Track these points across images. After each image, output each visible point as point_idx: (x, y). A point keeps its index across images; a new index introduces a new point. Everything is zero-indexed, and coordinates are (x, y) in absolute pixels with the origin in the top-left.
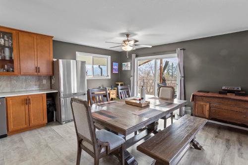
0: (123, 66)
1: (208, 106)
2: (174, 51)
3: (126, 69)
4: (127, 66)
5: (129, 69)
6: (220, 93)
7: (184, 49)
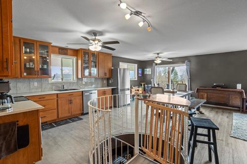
0: (145, 71)
1: (206, 95)
2: (184, 62)
3: (148, 73)
4: (148, 71)
5: (150, 73)
6: (213, 87)
7: (190, 61)
